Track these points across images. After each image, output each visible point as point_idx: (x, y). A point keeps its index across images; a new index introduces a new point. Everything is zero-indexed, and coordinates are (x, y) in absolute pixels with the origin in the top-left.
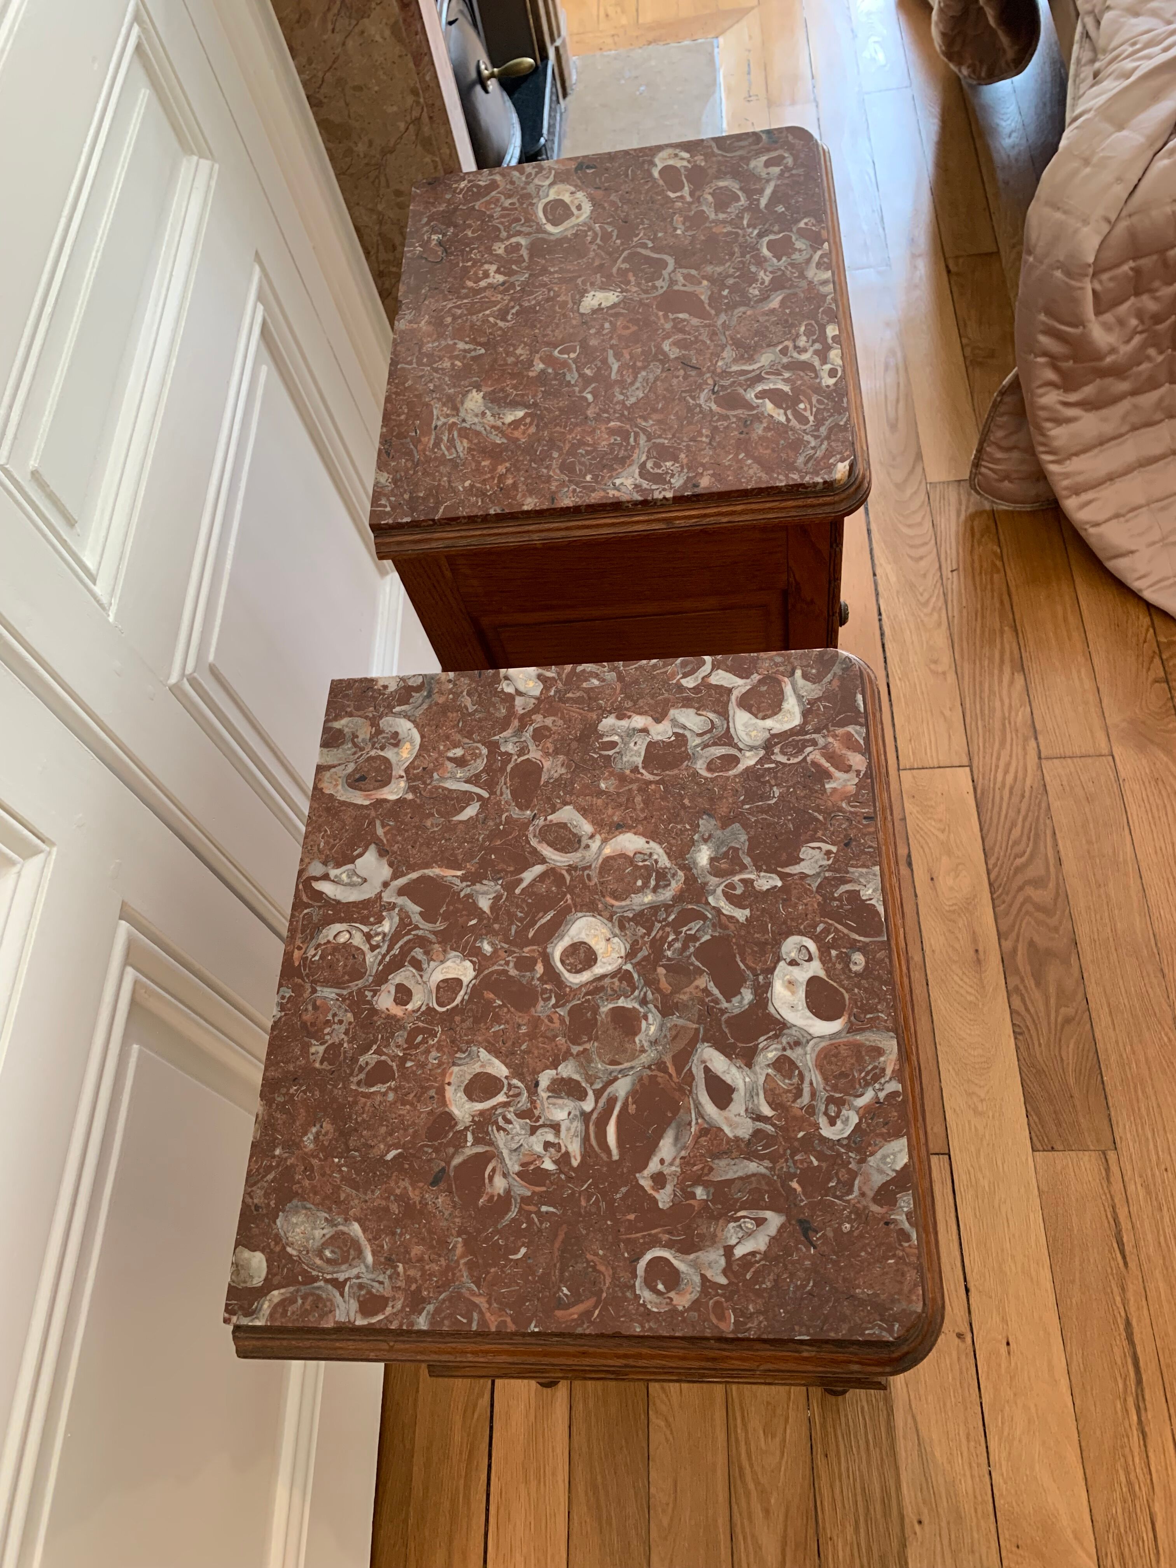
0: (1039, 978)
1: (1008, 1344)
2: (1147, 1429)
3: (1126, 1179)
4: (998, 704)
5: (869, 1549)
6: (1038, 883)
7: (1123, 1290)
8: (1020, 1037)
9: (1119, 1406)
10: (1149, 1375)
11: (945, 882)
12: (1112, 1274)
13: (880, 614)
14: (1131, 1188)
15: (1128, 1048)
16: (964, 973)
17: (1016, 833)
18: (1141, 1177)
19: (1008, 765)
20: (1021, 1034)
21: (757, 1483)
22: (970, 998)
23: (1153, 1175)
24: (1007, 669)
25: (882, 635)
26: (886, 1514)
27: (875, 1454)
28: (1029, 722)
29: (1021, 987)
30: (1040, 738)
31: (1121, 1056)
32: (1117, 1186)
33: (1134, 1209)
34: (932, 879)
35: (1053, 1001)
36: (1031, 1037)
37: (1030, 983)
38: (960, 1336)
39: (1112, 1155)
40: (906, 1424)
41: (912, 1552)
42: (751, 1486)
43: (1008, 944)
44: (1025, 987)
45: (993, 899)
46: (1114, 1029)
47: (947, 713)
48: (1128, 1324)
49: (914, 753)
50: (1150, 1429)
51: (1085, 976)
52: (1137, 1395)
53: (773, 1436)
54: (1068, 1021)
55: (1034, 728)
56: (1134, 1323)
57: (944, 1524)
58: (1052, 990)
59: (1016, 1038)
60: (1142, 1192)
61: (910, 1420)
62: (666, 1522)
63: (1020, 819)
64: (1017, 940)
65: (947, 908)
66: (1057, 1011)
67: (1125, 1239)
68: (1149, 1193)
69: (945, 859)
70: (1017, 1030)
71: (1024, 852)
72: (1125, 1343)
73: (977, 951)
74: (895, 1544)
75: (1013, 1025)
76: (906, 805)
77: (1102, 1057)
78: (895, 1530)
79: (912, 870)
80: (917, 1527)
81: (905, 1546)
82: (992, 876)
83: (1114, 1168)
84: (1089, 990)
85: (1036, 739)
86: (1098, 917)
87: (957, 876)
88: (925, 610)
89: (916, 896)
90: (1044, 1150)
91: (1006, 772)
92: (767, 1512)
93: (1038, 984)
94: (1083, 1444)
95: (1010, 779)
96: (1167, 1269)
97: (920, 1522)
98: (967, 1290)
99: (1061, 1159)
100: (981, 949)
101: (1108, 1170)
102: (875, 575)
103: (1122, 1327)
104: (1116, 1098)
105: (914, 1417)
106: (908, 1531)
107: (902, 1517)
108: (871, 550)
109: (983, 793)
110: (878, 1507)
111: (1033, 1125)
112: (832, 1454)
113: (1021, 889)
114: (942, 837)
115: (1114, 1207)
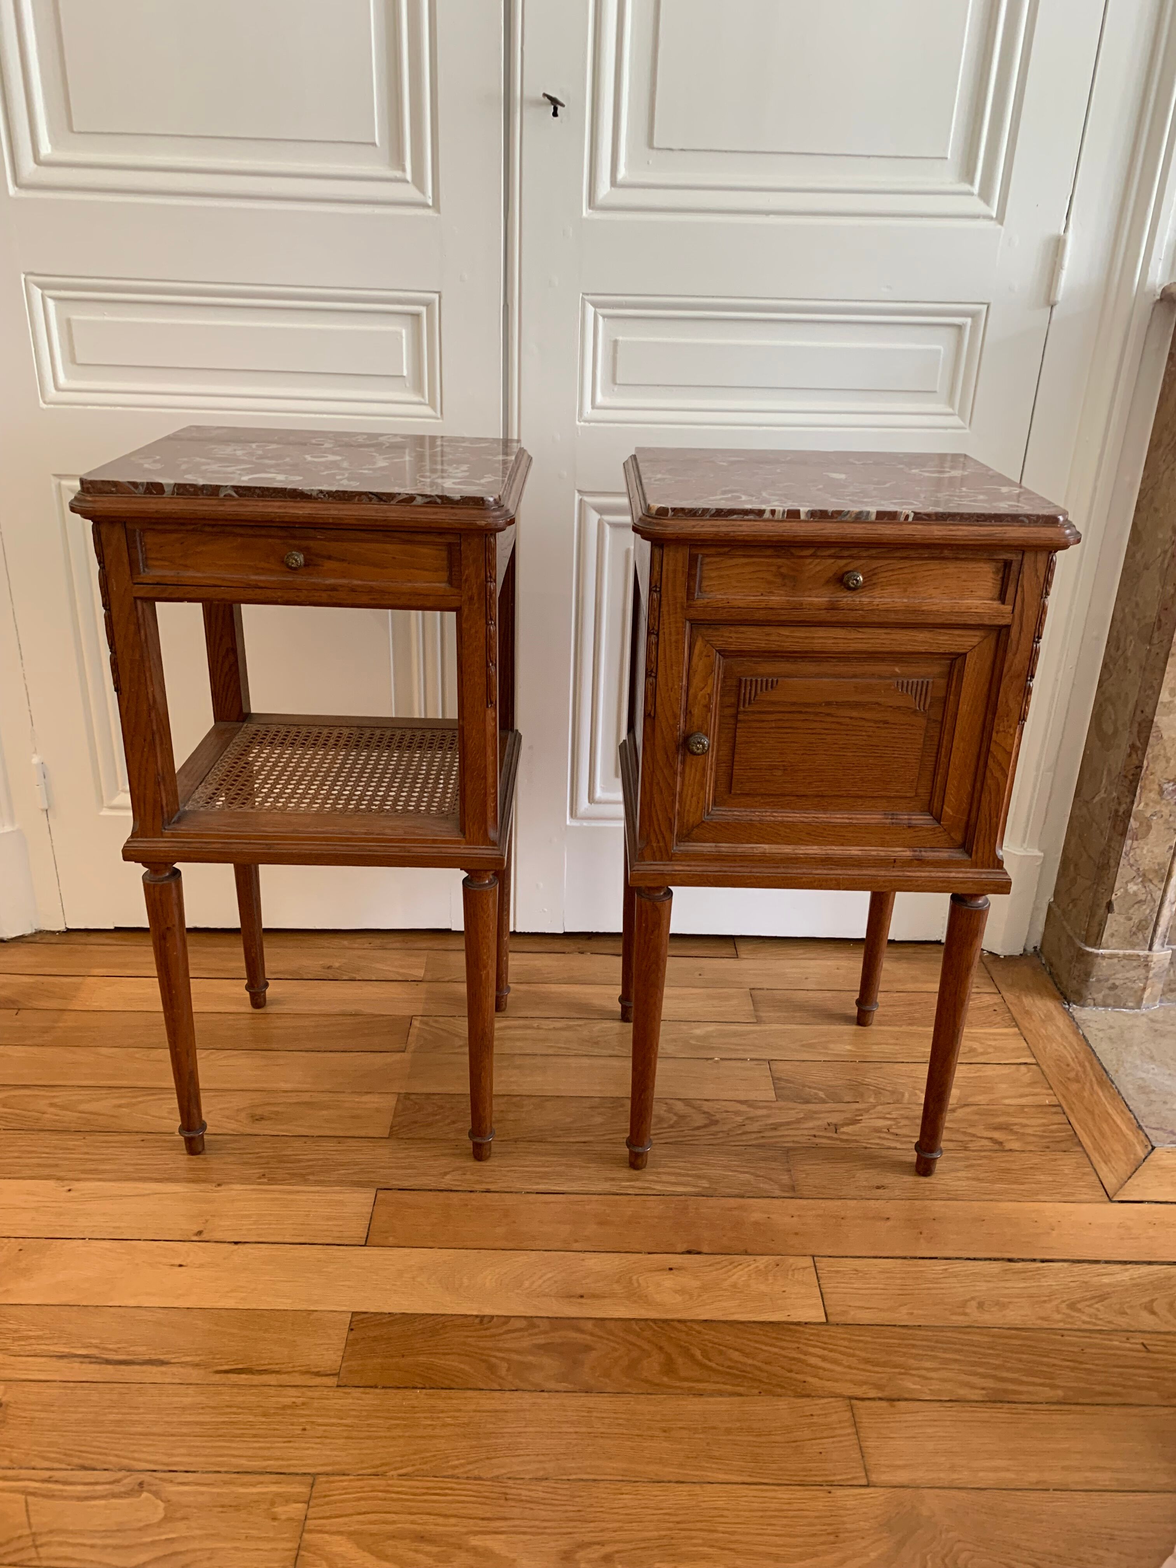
0: (546, 1348)
1: (181, 1266)
2: (66, 1360)
3: (305, 1389)
4: (928, 1364)
5: (66, 1159)
6: (669, 1368)
7: (197, 1365)
8: (477, 1321)
9: (94, 1341)
10: (110, 1371)
11: (668, 1281)
12: (214, 1358)
13: (1043, 1261)
14: (292, 1392)
15: (449, 1421)
16: (556, 1282)
17: (736, 1355)
18: (303, 1404)
19: (835, 1362)
20: (481, 1322)
21: (140, 1102)
22: (527, 1284)
23: (303, 1416)
24: (990, 1383)
25: (1010, 1260)
26: (84, 1171)
27: (130, 1168)
28: (907, 1396)
29: (536, 1330)
30: (884, 1404)
31: (442, 1412)
32: (298, 1380)
33: (272, 1391)
34: (671, 1269)
35: (515, 1357)
36: (475, 1330)
37: (541, 1340)
38: (200, 1233)
39: (333, 1381)
40: (146, 1189)
41: (52, 1183)
42: (140, 1099)
43: (589, 1325)
44: (536, 1334)
45: (646, 1320)
46: (475, 1411)
47: (904, 1310)
48: (162, 1363)
49: (837, 1272)
50: (62, 1363)
51: (545, 1394)
52: (97, 1358)
53: (169, 1113)
54: (492, 1368)
55: (899, 1400)
56: (163, 1369)
57: (61, 1204)
58: (530, 1358)
59: (477, 1316)
60: (288, 1401)
61: (148, 1192)
62: (137, 1056)
63: (755, 1363)
64: (592, 1334)
65: (635, 1278)
66: (503, 1359)
67: (243, 1376)
68: (284, 1407)
69: (697, 1283)
70: (486, 1320)
71: (710, 1360)
72: (147, 1357)
73: (582, 1297)
74: (62, 1174)
75: (492, 1317)
76: (766, 1258)
77: (444, 1393)
78: (70, 1175)
79: (683, 1253)
80: (68, 1188)
81: (58, 1179)
82: (676, 1324)
83: (318, 1381)
84: (527, 1395)
85: (880, 1399)
86: (621, 1421)
87: (676, 1292)
88: (1063, 1305)
89: (649, 1253)
90: (351, 1322)
91: (824, 1358)
92: (120, 1106)
93: (540, 1347)
94: (75, 1308)
95: (813, 1360)
96: (203, 1408)
97: (70, 1190)
98: (236, 1243)
99: (338, 1336)
100: (583, 1301)
101: (318, 1374)
102: (1107, 1262)
103: (162, 1357)
104: (395, 1398)
105: (149, 1194)
106: (66, 1182)
107: (78, 1180)
108: (1150, 1263)
109: (790, 1330)
110: (93, 1167)
111: (379, 1317)
112: (142, 1144)
113: (661, 1348)
114: (726, 1284)
115: (278, 1372)
